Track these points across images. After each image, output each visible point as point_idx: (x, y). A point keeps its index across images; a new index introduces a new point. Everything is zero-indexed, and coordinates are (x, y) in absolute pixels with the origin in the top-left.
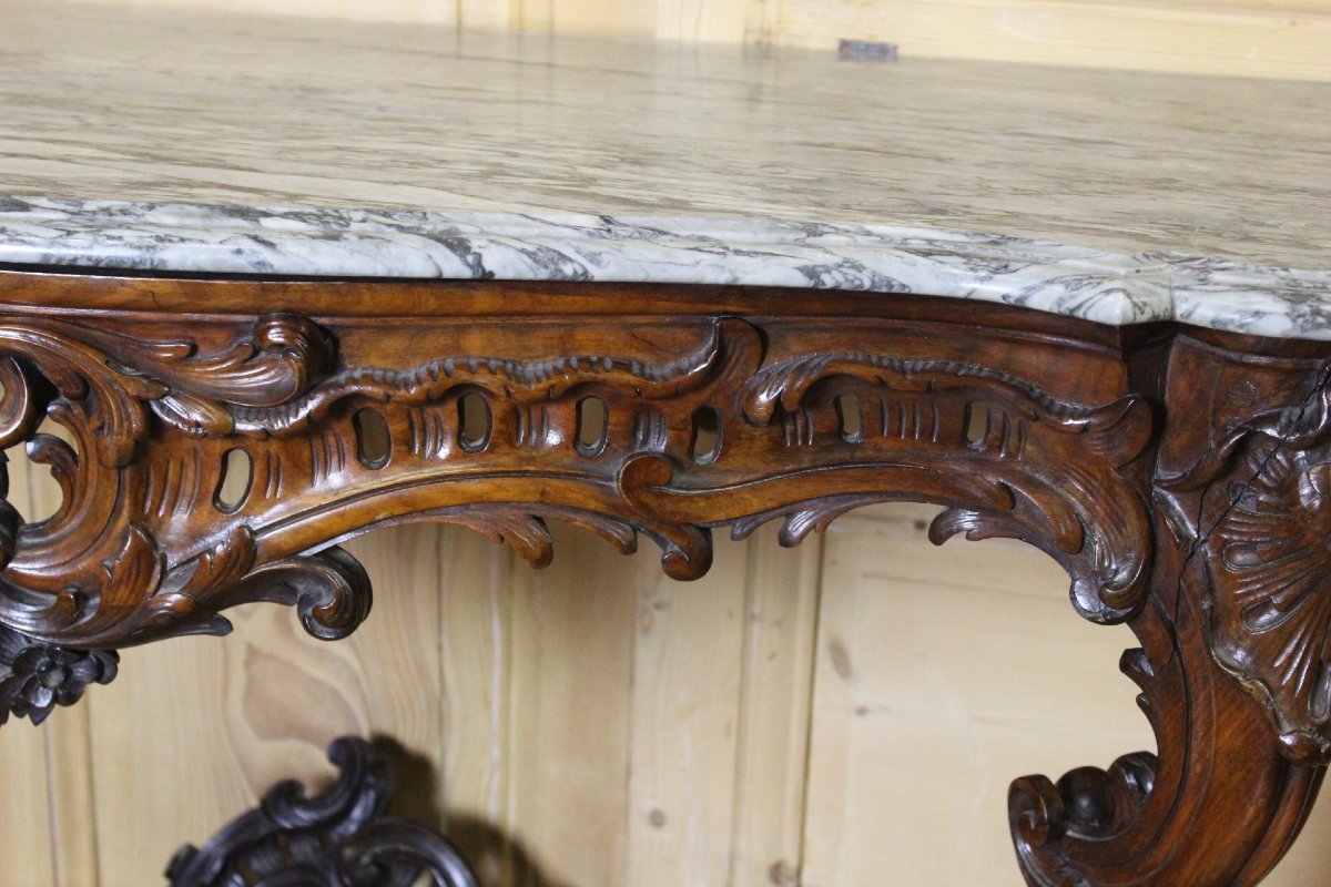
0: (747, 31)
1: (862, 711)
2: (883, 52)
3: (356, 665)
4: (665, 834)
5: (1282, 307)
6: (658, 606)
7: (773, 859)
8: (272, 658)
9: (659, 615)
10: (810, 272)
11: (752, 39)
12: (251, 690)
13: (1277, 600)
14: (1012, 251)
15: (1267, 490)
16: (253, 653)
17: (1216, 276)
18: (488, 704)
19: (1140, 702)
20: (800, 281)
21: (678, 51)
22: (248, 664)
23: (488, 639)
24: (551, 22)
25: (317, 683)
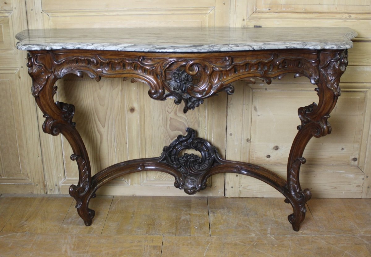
0: (242, 25)
1: (258, 116)
2: (260, 27)
3: (186, 118)
4: (232, 136)
5: (335, 46)
6: (231, 104)
7: (247, 138)
8: (174, 119)
9: (231, 105)
10: (287, 47)
11: (243, 26)
12: (170, 124)
13: (333, 79)
14: (307, 43)
15: (332, 67)
16: (171, 118)
17: (328, 44)
18: (205, 122)
19: (317, 94)
20: (286, 48)
21: (233, 28)
22: (170, 120)
23: (205, 113)
24: (214, 26)
25: (180, 122)
